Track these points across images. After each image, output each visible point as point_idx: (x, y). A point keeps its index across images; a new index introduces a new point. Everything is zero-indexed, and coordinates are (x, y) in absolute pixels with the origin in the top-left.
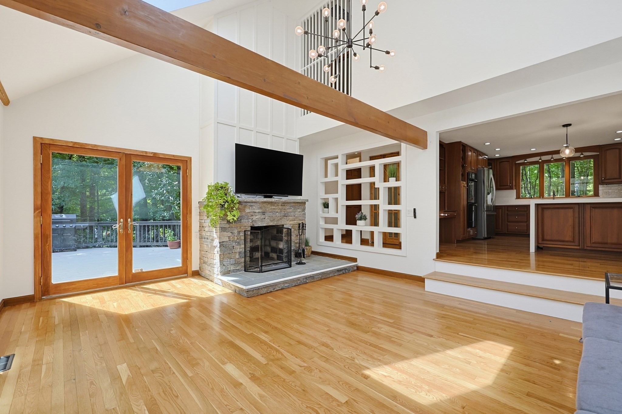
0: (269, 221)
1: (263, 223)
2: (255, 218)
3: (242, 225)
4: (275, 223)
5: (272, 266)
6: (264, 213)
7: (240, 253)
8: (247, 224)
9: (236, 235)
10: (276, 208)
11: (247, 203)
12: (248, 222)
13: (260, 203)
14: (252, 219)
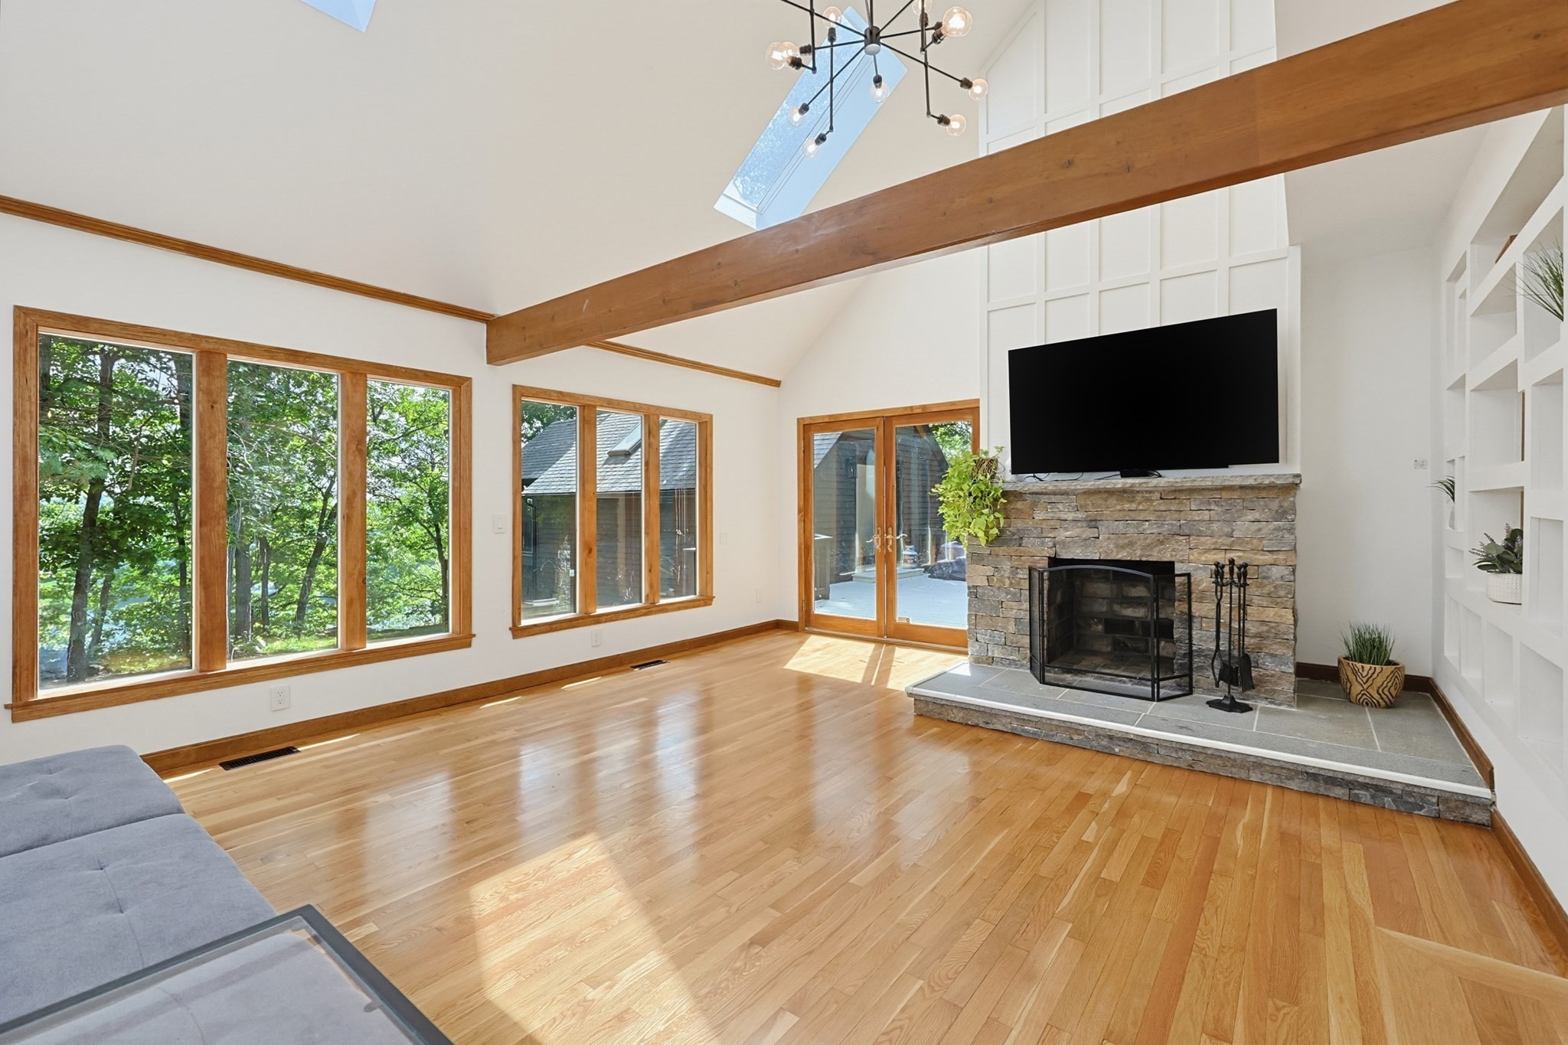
0: (1112, 546)
1: (1091, 549)
2: (1062, 535)
3: (1024, 552)
4: (1139, 553)
5: (1124, 682)
6: (1093, 523)
7: (1018, 621)
8: (1039, 553)
9: (1007, 575)
10: (1141, 507)
11: (1038, 496)
12: (1043, 544)
13: (1080, 494)
14: (1055, 538)
